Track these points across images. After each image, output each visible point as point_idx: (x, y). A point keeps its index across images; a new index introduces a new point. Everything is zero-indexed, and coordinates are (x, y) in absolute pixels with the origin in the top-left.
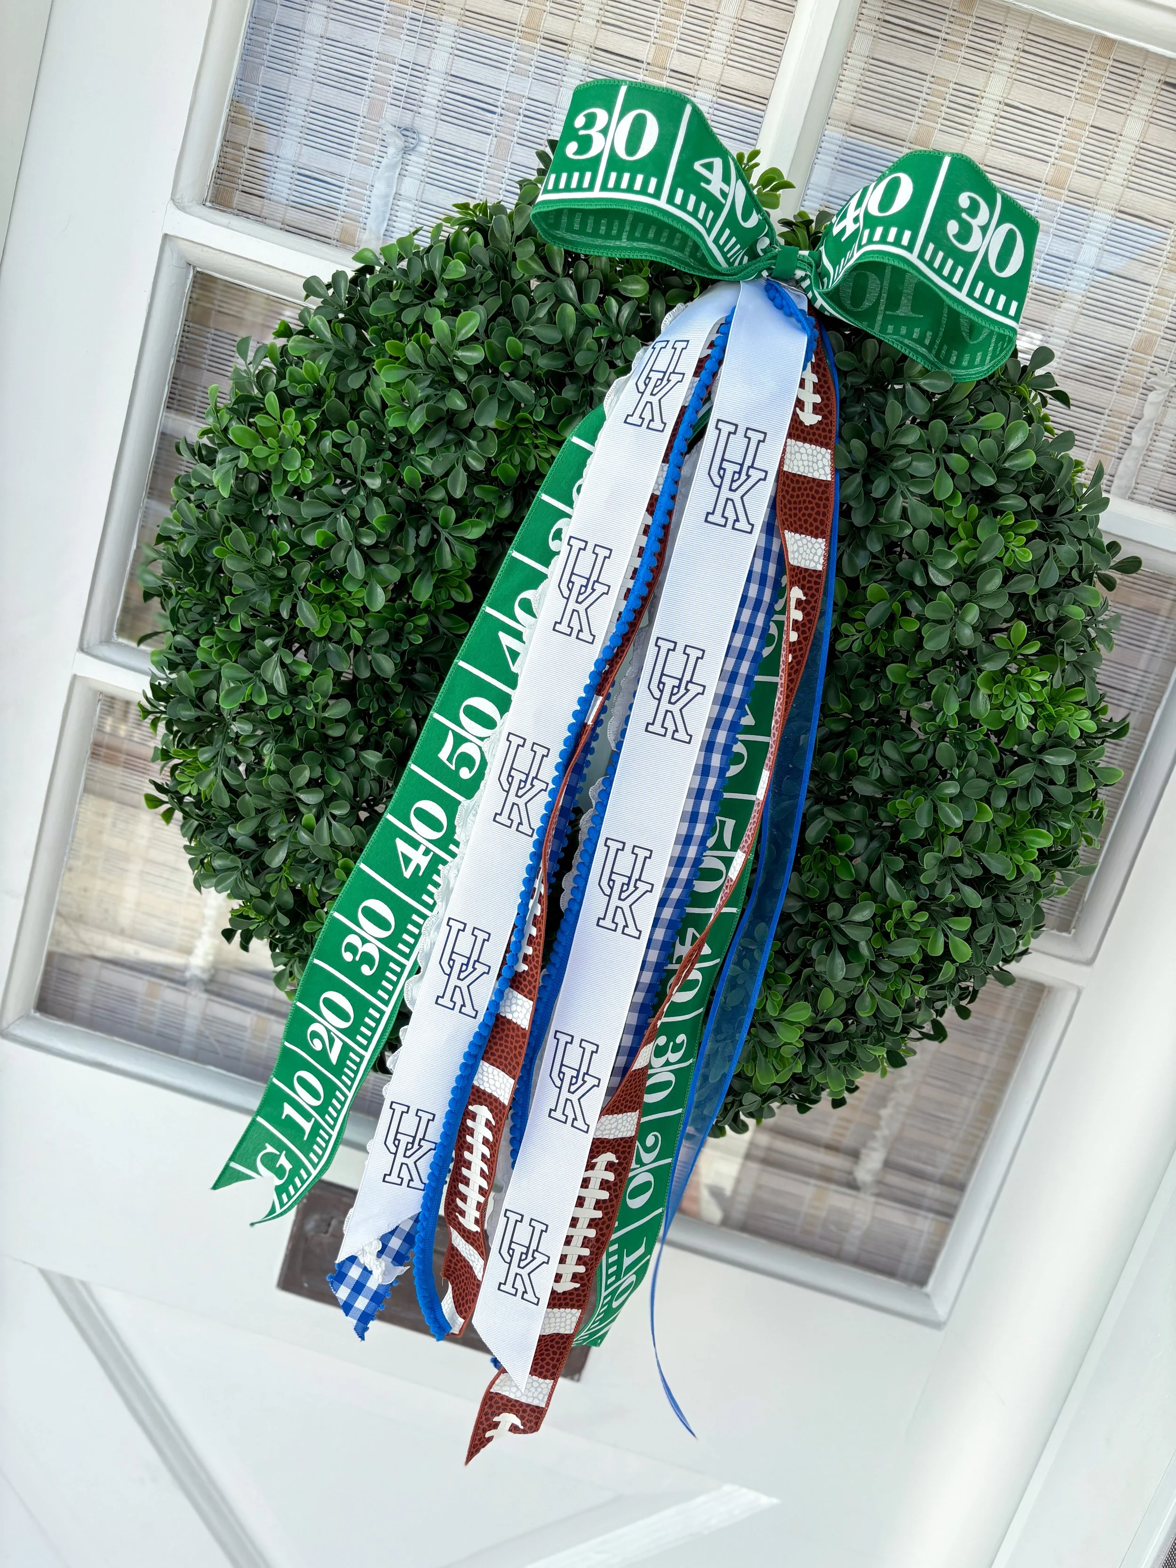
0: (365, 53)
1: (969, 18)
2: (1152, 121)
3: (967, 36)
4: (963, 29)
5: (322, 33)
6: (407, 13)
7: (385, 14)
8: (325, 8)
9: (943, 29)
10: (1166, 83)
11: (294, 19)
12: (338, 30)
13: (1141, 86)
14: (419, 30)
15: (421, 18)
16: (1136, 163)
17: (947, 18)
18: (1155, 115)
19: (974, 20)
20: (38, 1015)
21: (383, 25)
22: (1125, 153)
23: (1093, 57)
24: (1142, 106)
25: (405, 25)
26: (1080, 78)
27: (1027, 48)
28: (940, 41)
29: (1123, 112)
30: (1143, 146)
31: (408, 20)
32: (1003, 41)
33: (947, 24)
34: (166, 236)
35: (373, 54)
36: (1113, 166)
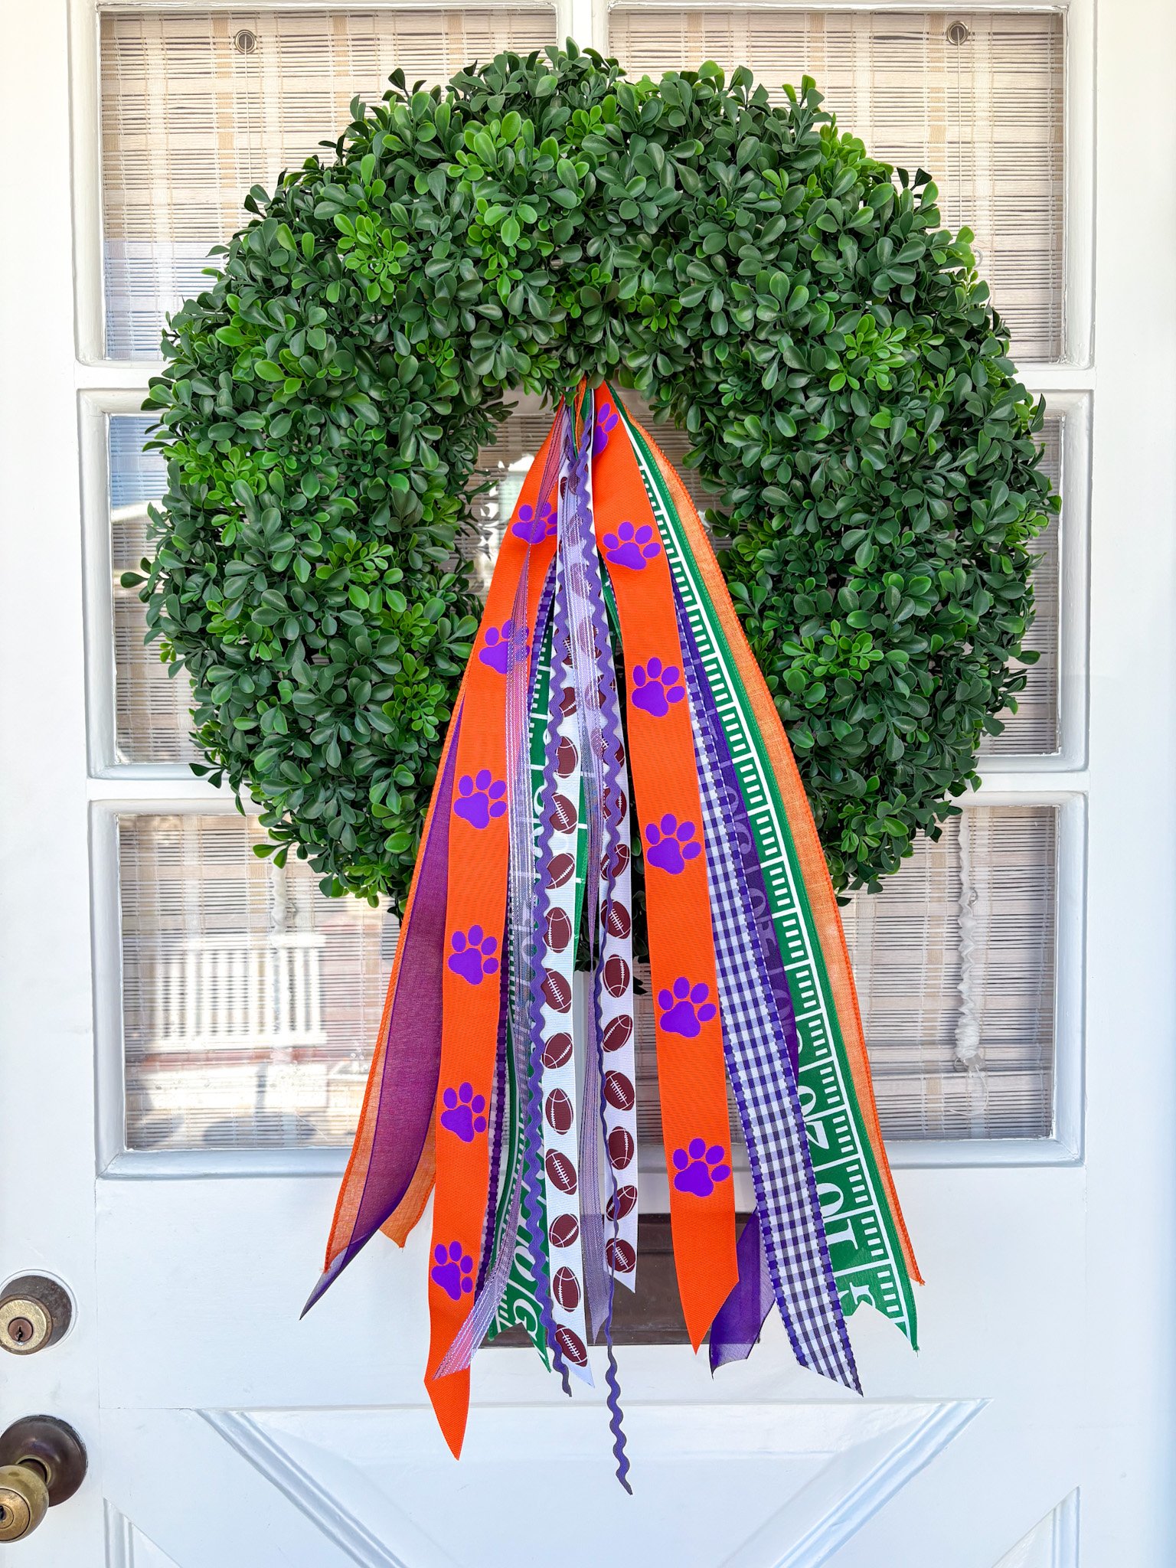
0: (210, 208)
1: (700, 34)
2: (874, 69)
3: (703, 49)
4: (698, 44)
5: (169, 201)
6: (236, 166)
7: (217, 171)
8: (166, 181)
9: (682, 49)
10: (876, 38)
11: (140, 197)
12: (182, 195)
13: (857, 45)
14: (249, 176)
15: (249, 166)
16: (875, 105)
17: (682, 39)
18: (876, 64)
19: (705, 35)
20: (131, 1150)
21: (218, 181)
22: (863, 101)
23: (811, 35)
24: (863, 61)
25: (237, 176)
26: (807, 54)
27: (754, 44)
28: (682, 59)
29: (851, 70)
30: (875, 91)
31: (238, 171)
32: (734, 44)
33: (683, 44)
34: (79, 390)
35: (217, 206)
36: (858, 114)
